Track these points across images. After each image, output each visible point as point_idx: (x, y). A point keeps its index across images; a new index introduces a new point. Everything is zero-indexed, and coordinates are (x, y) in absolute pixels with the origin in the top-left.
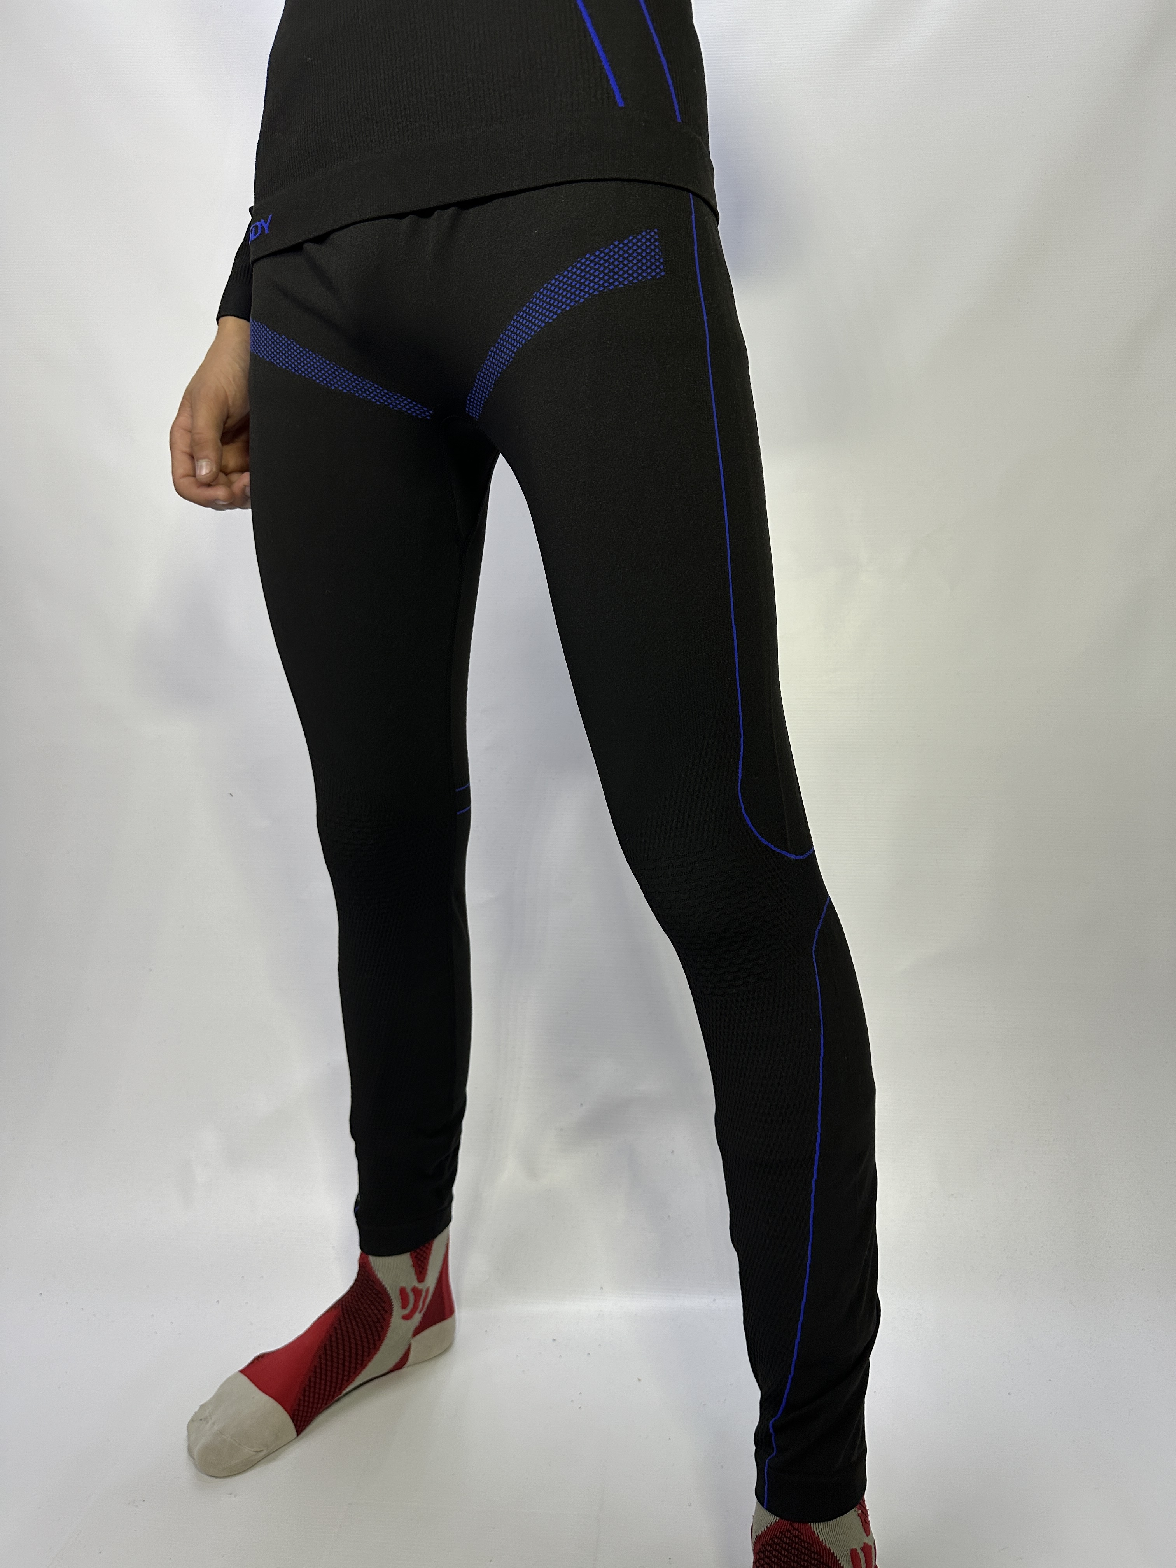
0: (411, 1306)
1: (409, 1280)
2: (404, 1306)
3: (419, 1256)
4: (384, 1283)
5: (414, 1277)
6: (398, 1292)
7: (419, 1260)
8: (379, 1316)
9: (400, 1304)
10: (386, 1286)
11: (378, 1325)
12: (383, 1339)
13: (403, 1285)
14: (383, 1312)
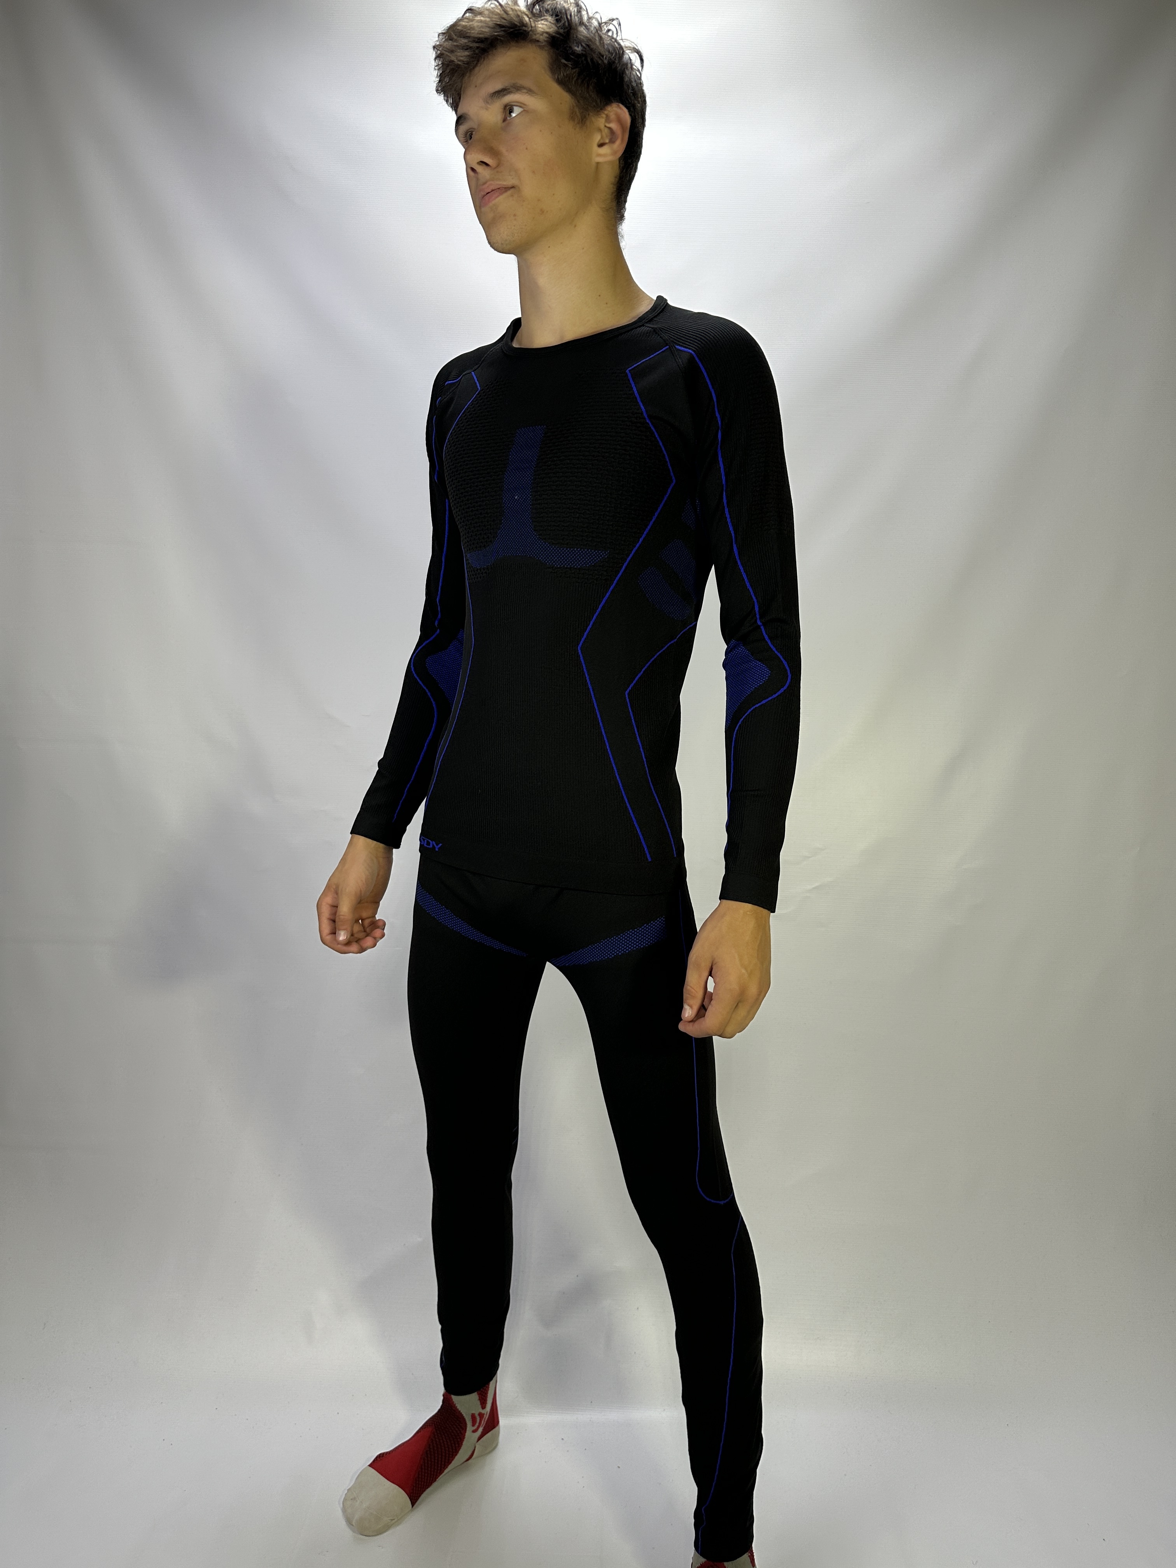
0: (477, 1424)
1: (477, 1409)
2: (473, 1425)
3: (482, 1393)
4: (461, 1412)
5: (480, 1406)
6: (470, 1417)
7: (482, 1395)
8: (459, 1432)
9: (471, 1424)
10: (463, 1413)
11: (458, 1437)
12: (461, 1446)
13: (473, 1412)
14: (461, 1429)
